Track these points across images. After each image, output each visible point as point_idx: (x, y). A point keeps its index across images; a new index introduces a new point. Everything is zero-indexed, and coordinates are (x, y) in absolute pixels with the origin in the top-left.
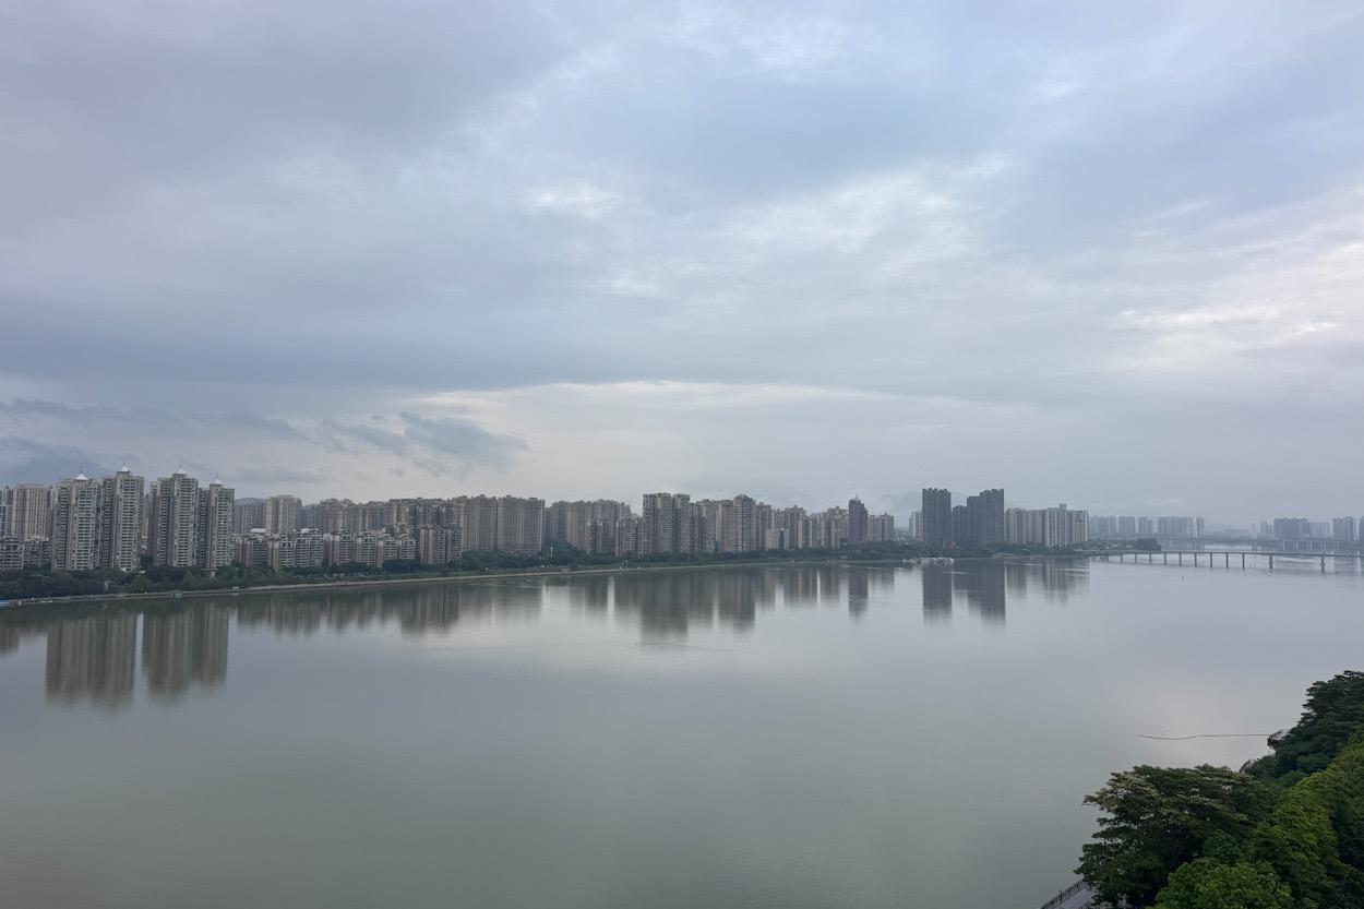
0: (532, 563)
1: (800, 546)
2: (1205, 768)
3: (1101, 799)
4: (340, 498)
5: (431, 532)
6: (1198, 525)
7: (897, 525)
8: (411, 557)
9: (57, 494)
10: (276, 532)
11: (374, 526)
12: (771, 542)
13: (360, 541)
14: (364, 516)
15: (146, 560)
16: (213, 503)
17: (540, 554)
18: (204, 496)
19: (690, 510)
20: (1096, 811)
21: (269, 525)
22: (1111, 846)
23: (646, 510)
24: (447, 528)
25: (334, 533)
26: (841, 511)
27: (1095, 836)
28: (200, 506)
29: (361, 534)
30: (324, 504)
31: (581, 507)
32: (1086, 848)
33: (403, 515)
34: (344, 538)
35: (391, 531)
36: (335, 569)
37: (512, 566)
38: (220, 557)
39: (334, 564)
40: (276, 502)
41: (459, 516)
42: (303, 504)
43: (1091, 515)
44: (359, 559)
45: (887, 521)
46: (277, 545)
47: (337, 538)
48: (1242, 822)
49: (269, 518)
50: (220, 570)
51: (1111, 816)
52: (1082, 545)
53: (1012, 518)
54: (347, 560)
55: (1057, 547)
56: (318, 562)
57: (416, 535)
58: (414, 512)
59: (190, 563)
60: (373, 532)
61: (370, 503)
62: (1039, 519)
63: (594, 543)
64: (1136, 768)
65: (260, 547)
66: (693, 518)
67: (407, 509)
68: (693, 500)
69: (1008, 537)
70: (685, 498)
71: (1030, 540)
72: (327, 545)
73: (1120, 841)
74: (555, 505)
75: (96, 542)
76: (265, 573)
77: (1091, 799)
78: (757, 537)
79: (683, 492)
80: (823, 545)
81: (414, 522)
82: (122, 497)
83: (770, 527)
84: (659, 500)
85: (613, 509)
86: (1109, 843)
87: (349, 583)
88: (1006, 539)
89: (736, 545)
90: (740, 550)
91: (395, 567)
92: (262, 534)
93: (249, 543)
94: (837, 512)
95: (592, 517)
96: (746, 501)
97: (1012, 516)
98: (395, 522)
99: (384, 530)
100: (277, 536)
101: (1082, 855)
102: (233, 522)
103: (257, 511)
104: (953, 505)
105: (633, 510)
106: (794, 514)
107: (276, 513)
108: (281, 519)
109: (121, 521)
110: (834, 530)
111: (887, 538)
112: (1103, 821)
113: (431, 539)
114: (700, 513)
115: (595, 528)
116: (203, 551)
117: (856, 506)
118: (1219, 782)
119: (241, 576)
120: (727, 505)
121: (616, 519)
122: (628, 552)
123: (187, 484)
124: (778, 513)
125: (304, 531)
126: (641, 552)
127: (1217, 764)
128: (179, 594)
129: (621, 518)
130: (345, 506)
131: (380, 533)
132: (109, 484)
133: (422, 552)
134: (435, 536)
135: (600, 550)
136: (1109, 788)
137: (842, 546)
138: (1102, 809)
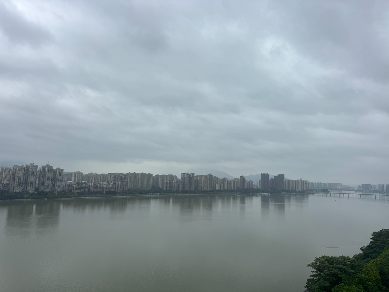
0: (148, 192)
1: (226, 189)
2: (343, 257)
3: (312, 265)
4: (94, 173)
5: (119, 183)
6: (340, 185)
7: (254, 183)
8: (113, 190)
9: (12, 170)
10: (75, 182)
11: (103, 181)
12: (217, 188)
13: (99, 185)
14: (100, 178)
15: (37, 189)
16: (57, 173)
17: (151, 190)
18: (55, 171)
19: (194, 178)
20: (311, 269)
21: (73, 180)
22: (315, 279)
23: (182, 177)
24: (124, 182)
25: (91, 183)
26: (238, 179)
27: (311, 276)
28: (54, 174)
29: (99, 183)
30: (89, 174)
31: (163, 176)
32: (308, 280)
33: (112, 178)
34: (94, 184)
35: (108, 182)
36: (91, 193)
37: (143, 193)
38: (58, 189)
39: (91, 192)
40: (75, 173)
41: (128, 178)
42: (83, 174)
43: (309, 182)
44: (98, 190)
45: (251, 182)
46: (75, 186)
47: (92, 184)
48: (353, 273)
49: (73, 178)
50: (58, 193)
51: (315, 270)
52: (307, 190)
53: (287, 183)
54: (95, 191)
55: (300, 191)
56: (87, 191)
57: (115, 183)
58: (115, 177)
59: (50, 190)
60: (103, 183)
61: (102, 174)
62: (294, 183)
63: (166, 187)
64: (322, 256)
65: (70, 186)
66: (195, 180)
67: (113, 176)
68: (195, 175)
69: (286, 188)
70: (193, 174)
71: (292, 189)
72: (89, 186)
73: (318, 278)
74: (156, 176)
75: (23, 184)
76: (71, 194)
77: (309, 265)
78: (214, 186)
79: (192, 173)
80: (232, 189)
81: (115, 180)
82: (31, 171)
83: (217, 183)
84: (186, 175)
85: (172, 177)
86: (315, 278)
87: (95, 197)
88: (285, 189)
89: (208, 188)
90: (209, 189)
91: (109, 193)
92: (71, 182)
93: (67, 185)
94: (237, 179)
95: (166, 179)
96: (211, 176)
97: (287, 181)
98: (109, 180)
99: (106, 182)
100: (75, 183)
101: (307, 282)
102: (63, 179)
103: (69, 176)
104: (270, 178)
105: (178, 178)
106: (224, 180)
107: (75, 177)
108: (76, 178)
109: (30, 178)
110: (236, 185)
111: (251, 187)
112: (313, 272)
113: (119, 185)
114: (197, 179)
115: (167, 182)
116: (53, 187)
117: (242, 178)
118: (346, 261)
119: (64, 194)
120: (205, 177)
121: (173, 180)
122: (176, 190)
123: (50, 167)
124: (220, 179)
125: (83, 182)
126: (180, 190)
127: (346, 256)
128: (46, 199)
129: (175, 180)
130: (95, 175)
131: (105, 183)
132: (27, 167)
133: (117, 189)
134: (121, 184)
135: (168, 189)
136: (315, 262)
137: (238, 189)
138: (313, 268)
